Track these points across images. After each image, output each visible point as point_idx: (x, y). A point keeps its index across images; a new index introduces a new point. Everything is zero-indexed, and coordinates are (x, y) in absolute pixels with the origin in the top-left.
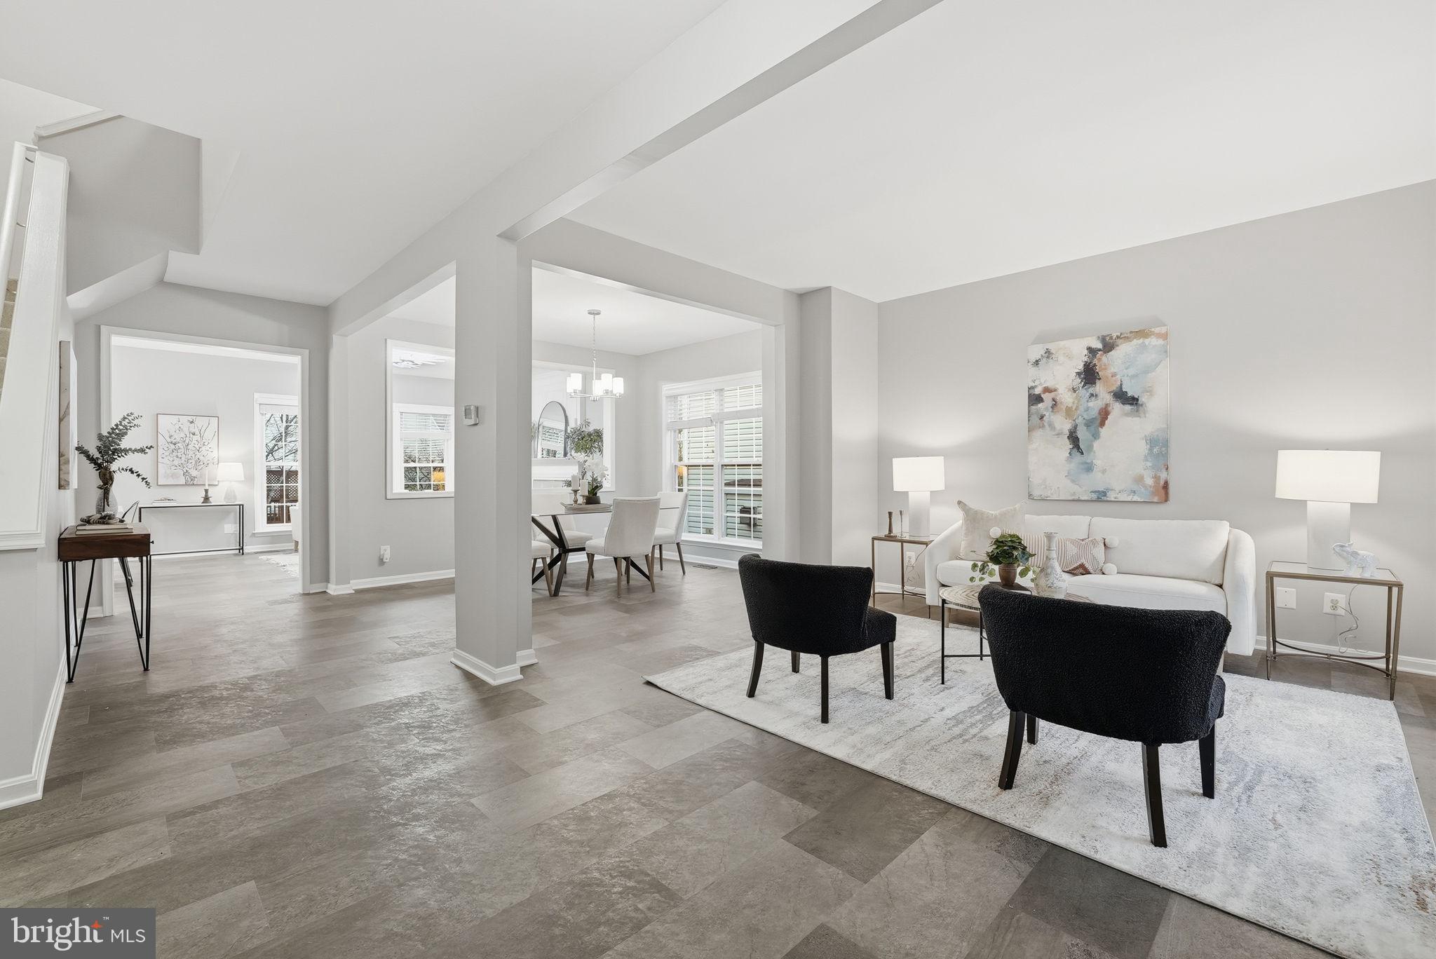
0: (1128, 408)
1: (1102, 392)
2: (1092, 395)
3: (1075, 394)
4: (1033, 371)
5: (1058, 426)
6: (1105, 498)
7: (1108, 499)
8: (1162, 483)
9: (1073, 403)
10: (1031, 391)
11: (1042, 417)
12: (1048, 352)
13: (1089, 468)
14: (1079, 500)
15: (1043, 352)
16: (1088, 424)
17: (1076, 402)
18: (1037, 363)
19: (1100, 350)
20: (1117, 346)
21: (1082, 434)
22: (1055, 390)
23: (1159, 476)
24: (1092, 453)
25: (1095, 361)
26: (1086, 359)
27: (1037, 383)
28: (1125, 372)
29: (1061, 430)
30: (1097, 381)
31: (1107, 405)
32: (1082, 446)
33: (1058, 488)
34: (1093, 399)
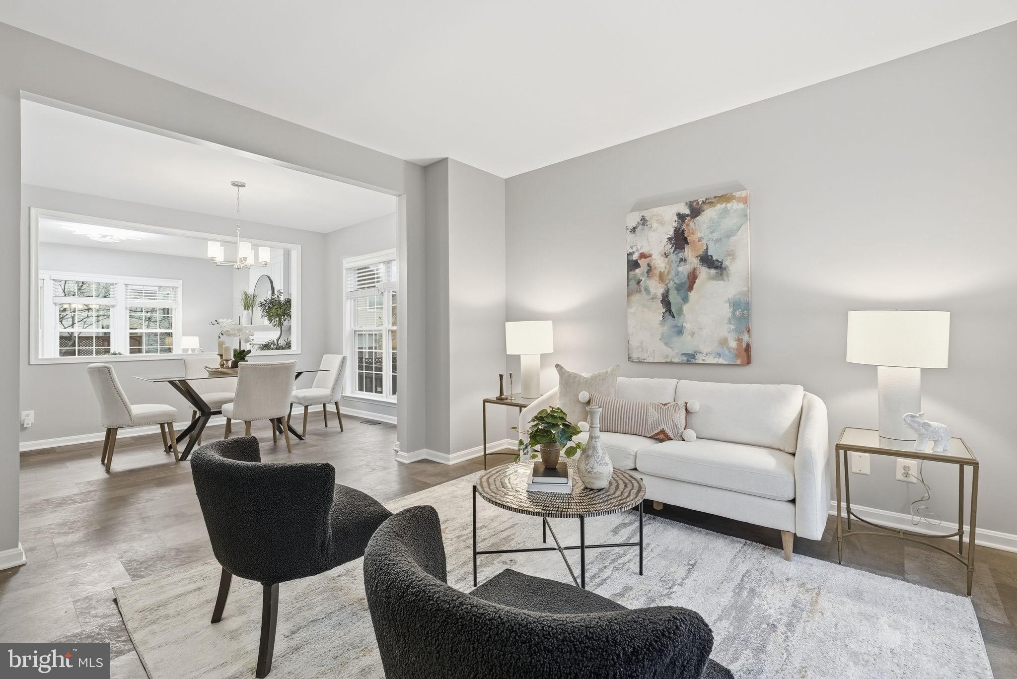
0: (713, 272)
1: (690, 256)
2: (681, 260)
3: (667, 259)
4: (630, 237)
5: (653, 291)
6: (694, 361)
7: (697, 362)
8: (744, 345)
9: (666, 268)
10: (630, 257)
11: (639, 282)
12: (644, 221)
13: (680, 331)
14: (671, 363)
15: (639, 220)
16: (679, 288)
17: (668, 267)
18: (634, 230)
19: (688, 216)
20: (703, 211)
21: (674, 298)
22: (650, 256)
23: (742, 339)
24: (682, 316)
25: (684, 227)
26: (676, 225)
27: (634, 249)
28: (710, 236)
29: (655, 294)
30: (686, 246)
31: (695, 269)
32: (673, 310)
33: (653, 351)
34: (683, 263)
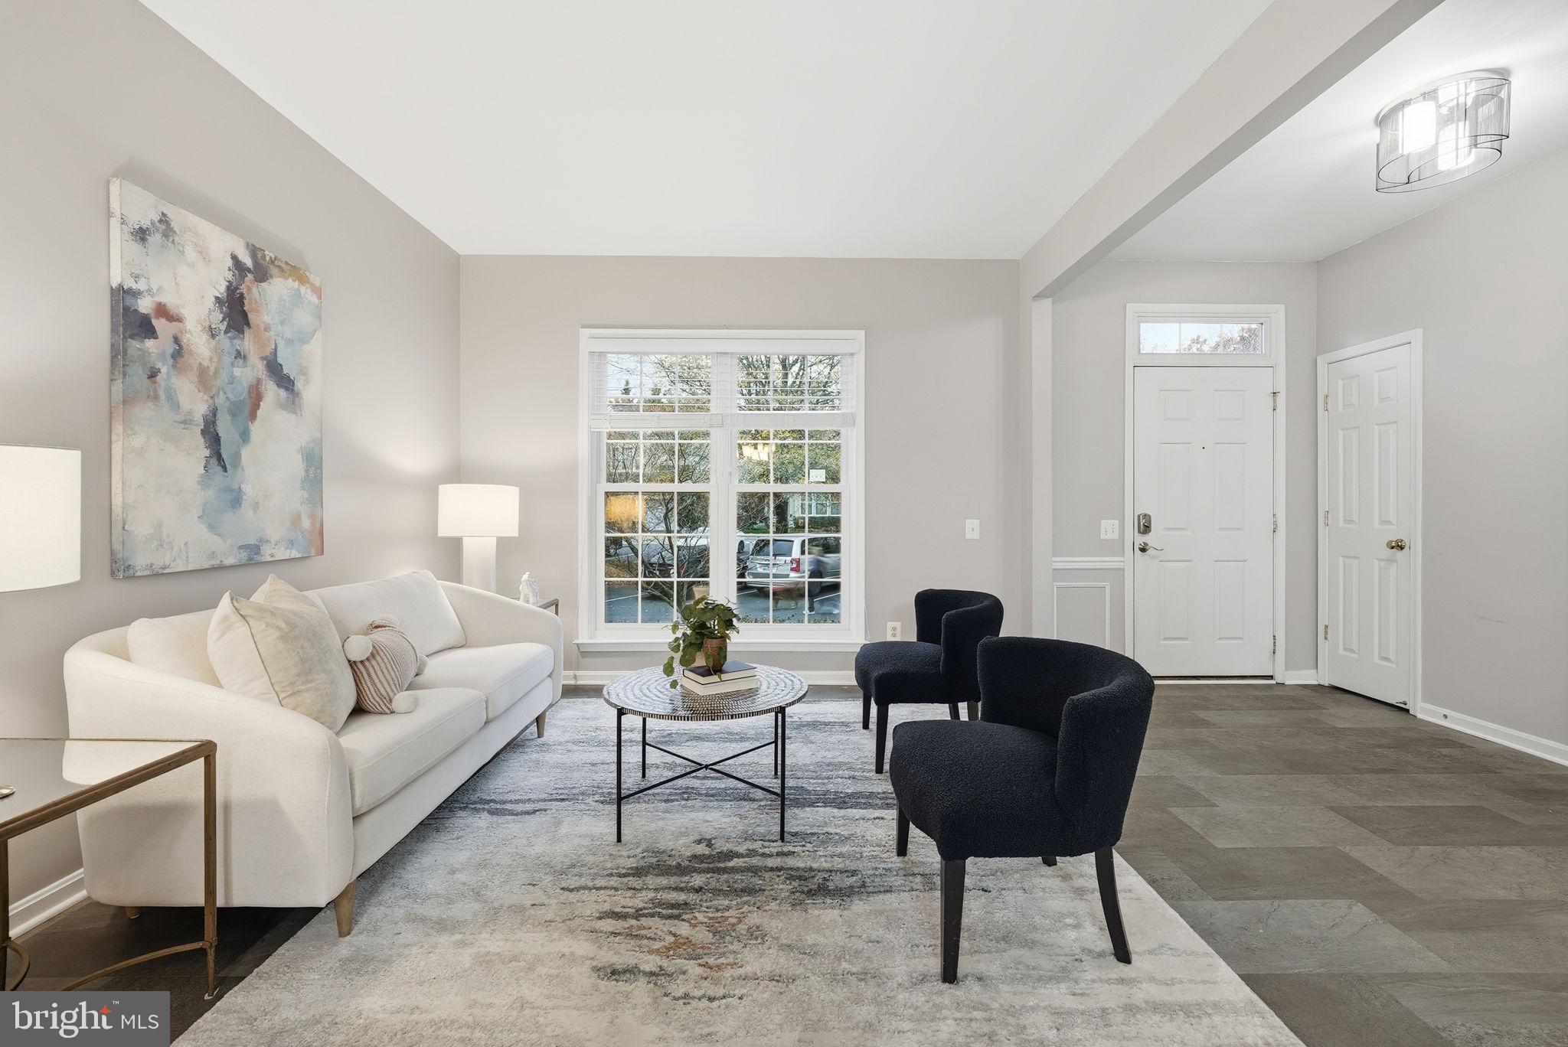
0: (283, 393)
1: (252, 353)
2: (238, 354)
3: (213, 343)
4: (135, 252)
5: (185, 403)
6: (257, 558)
7: (263, 559)
8: (317, 525)
9: (211, 359)
10: (129, 301)
11: (153, 374)
12: (165, 223)
13: (236, 500)
14: (221, 568)
15: (156, 218)
16: (235, 410)
17: (215, 359)
18: (141, 235)
19: (249, 270)
20: (273, 276)
21: (225, 429)
22: (179, 319)
24: (239, 469)
25: (243, 289)
27: (141, 286)
28: (280, 328)
29: (190, 413)
30: (247, 331)
31: (259, 381)
32: (225, 456)
33: (186, 544)
34: (241, 362)
